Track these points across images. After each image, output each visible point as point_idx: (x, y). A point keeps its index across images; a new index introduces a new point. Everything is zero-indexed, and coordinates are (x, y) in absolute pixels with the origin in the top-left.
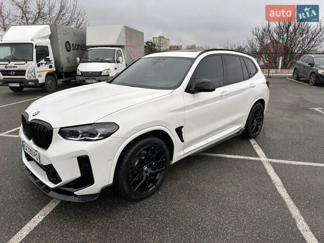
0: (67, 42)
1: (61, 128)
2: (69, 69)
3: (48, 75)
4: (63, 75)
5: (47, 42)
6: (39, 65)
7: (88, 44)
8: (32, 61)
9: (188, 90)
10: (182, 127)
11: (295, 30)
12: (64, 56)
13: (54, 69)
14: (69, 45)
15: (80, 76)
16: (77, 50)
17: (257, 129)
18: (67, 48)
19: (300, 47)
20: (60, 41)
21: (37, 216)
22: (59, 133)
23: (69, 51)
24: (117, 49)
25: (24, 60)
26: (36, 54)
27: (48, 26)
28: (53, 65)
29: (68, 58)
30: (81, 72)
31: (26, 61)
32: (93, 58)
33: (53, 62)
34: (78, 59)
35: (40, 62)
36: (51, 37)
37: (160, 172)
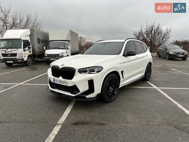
0: (38, 39)
1: (79, 69)
2: (39, 53)
3: (29, 56)
4: (36, 56)
5: (28, 38)
6: (24, 51)
7: (50, 39)
8: (21, 48)
9: (124, 55)
10: (123, 71)
11: (155, 33)
12: (37, 46)
13: (31, 53)
14: (39, 40)
15: (46, 56)
16: (43, 43)
17: (149, 77)
18: (38, 42)
19: (158, 42)
20: (35, 38)
21: (67, 109)
22: (78, 71)
23: (39, 43)
24: (66, 42)
25: (16, 48)
26: (23, 45)
27: (29, 30)
28: (31, 51)
29: (39, 47)
30: (47, 54)
31: (18, 49)
32: (54, 47)
33: (31, 49)
34: (45, 48)
35: (25, 49)
36: (30, 36)
37: (116, 90)
